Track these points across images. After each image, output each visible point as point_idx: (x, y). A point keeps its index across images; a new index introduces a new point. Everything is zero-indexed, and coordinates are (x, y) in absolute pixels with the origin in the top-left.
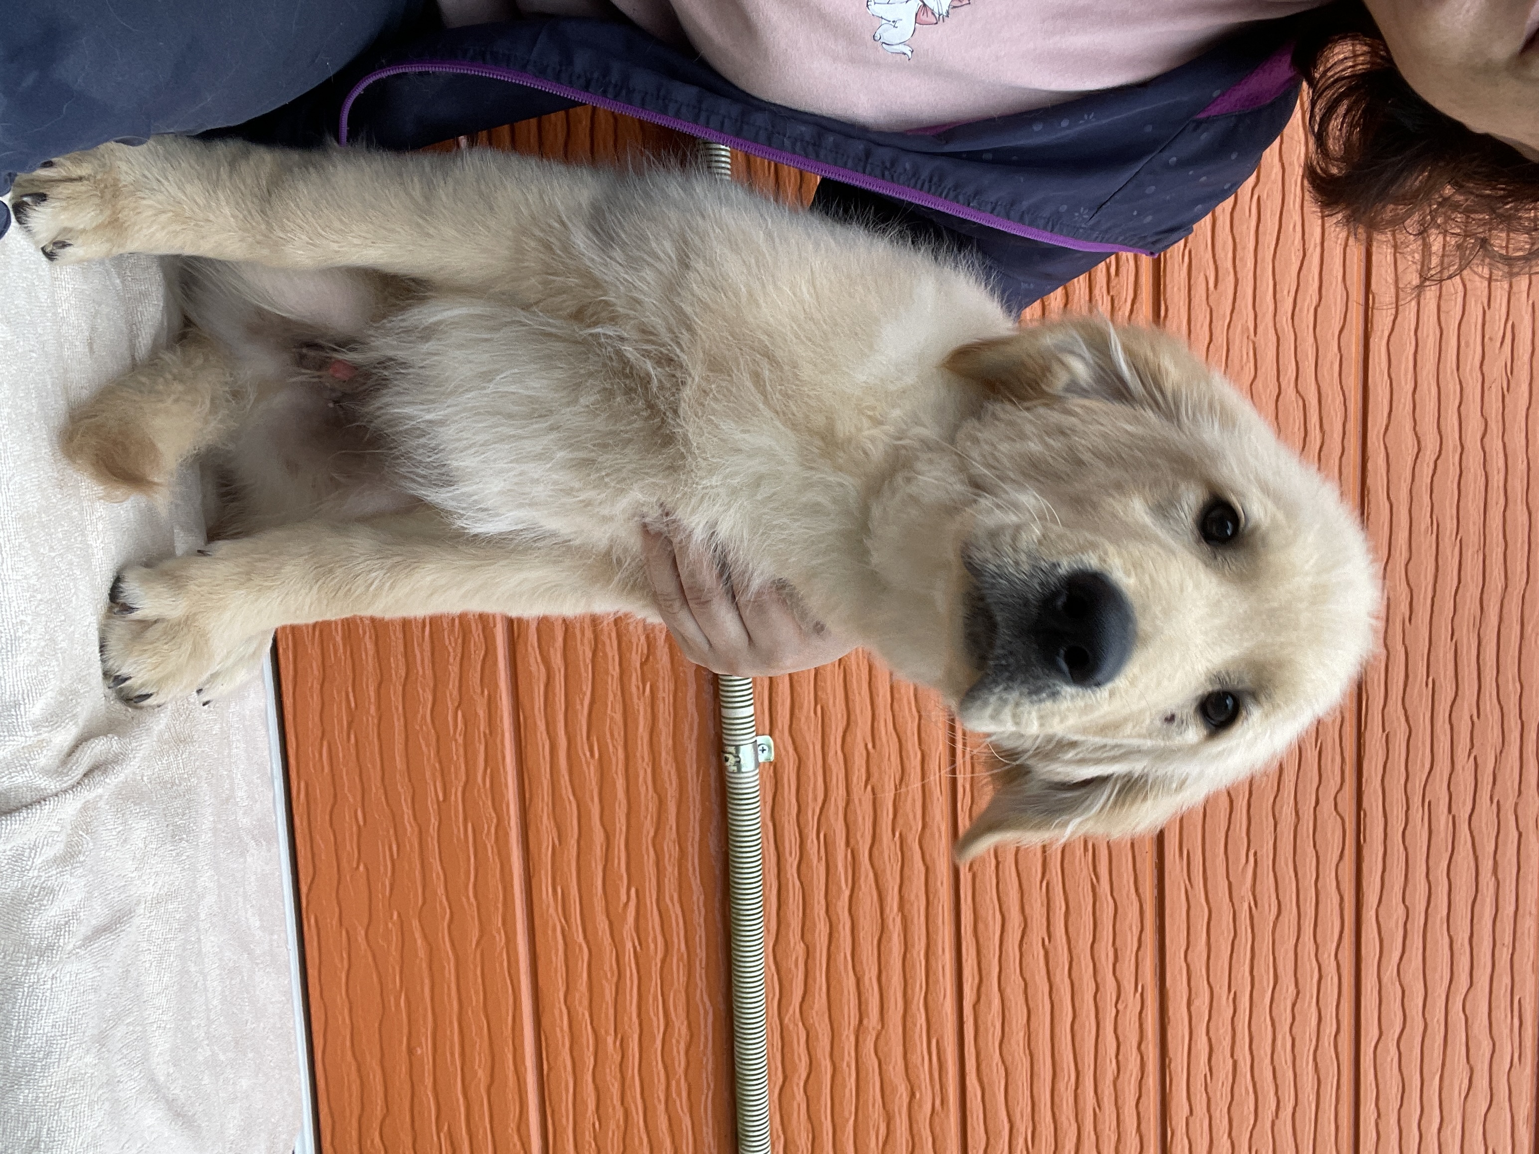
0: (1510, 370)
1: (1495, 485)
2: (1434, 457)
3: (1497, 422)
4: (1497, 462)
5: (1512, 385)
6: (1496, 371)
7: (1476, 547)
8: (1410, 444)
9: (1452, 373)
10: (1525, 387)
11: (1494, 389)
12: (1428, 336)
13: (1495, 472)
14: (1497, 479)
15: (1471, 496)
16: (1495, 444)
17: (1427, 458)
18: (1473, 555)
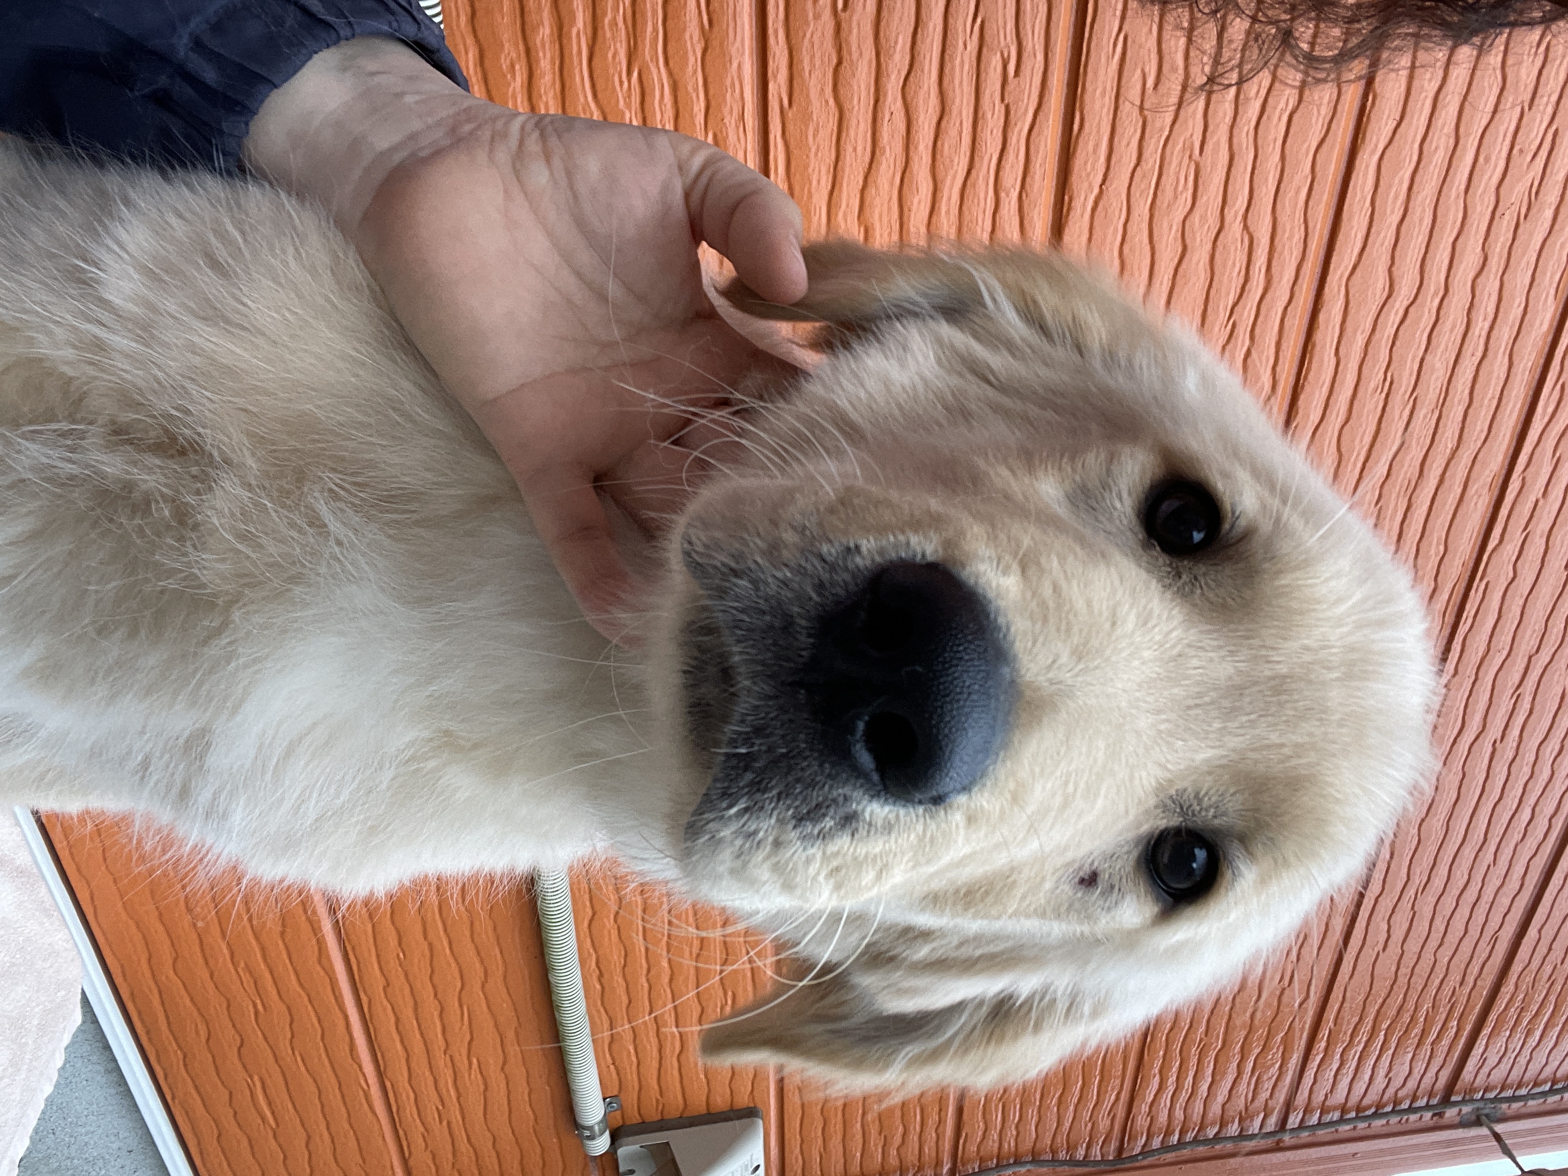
0: (1536, 191)
1: (1477, 333)
2: (1406, 303)
3: (1500, 258)
4: (1487, 305)
5: (1533, 211)
6: (1517, 192)
7: (1433, 406)
8: (1380, 285)
9: (1458, 197)
10: (1549, 213)
11: (1507, 217)
12: (1436, 148)
13: (1481, 318)
14: (1481, 326)
15: (1442, 346)
16: (1490, 284)
17: (1397, 304)
18: (1425, 417)
